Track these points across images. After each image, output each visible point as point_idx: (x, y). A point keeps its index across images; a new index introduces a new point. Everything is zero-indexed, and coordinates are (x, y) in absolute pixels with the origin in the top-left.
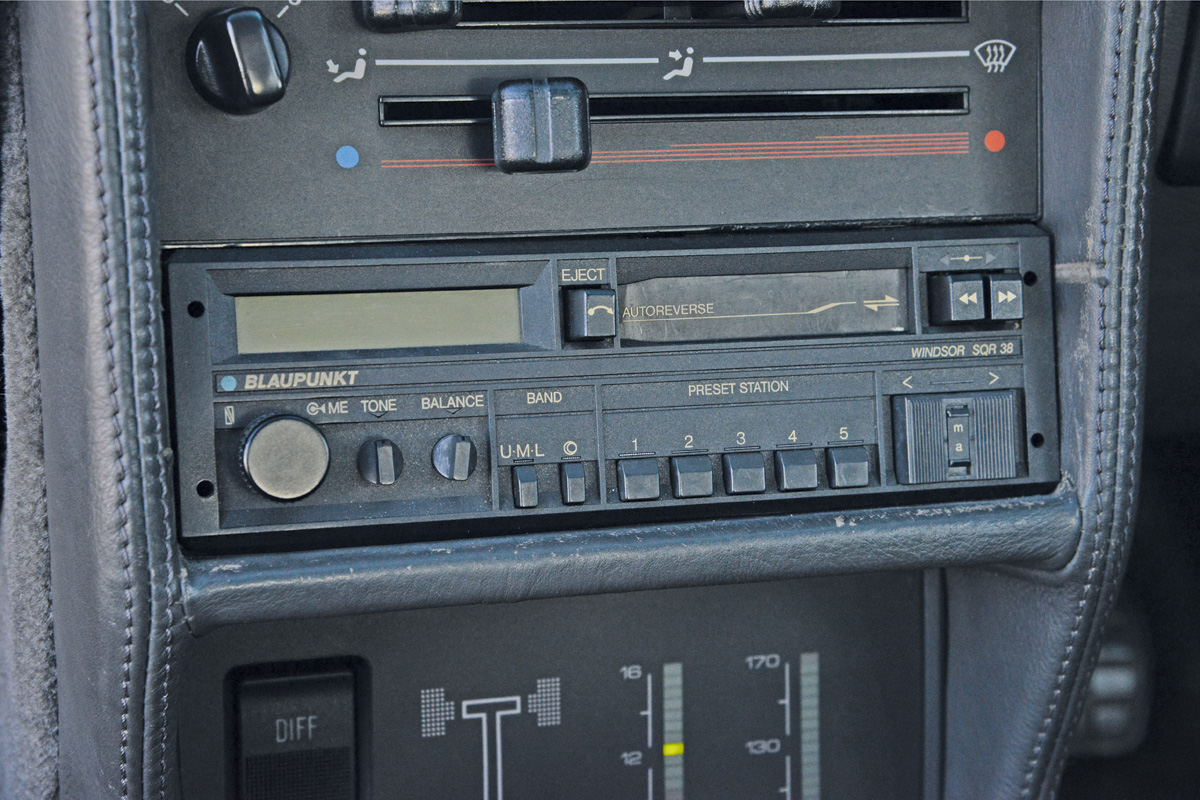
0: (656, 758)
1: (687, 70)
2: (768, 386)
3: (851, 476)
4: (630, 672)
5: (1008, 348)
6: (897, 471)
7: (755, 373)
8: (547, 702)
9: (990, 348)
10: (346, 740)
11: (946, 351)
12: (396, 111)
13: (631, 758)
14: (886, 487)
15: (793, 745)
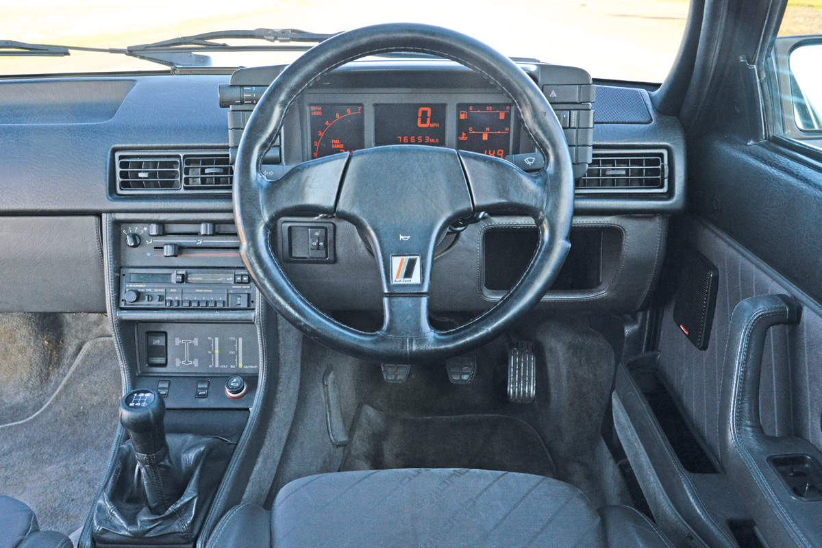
0: (214, 353)
1: (201, 243)
2: (209, 291)
3: (220, 305)
4: (210, 338)
5: (249, 287)
6: (228, 305)
7: (207, 289)
8: (196, 342)
9: (245, 287)
10: (164, 344)
11: (238, 287)
12: (155, 248)
13: (210, 352)
14: (226, 307)
15: (237, 353)
